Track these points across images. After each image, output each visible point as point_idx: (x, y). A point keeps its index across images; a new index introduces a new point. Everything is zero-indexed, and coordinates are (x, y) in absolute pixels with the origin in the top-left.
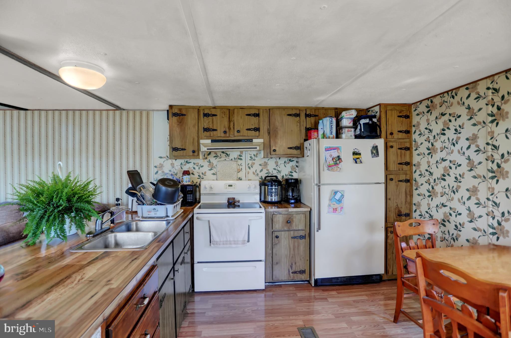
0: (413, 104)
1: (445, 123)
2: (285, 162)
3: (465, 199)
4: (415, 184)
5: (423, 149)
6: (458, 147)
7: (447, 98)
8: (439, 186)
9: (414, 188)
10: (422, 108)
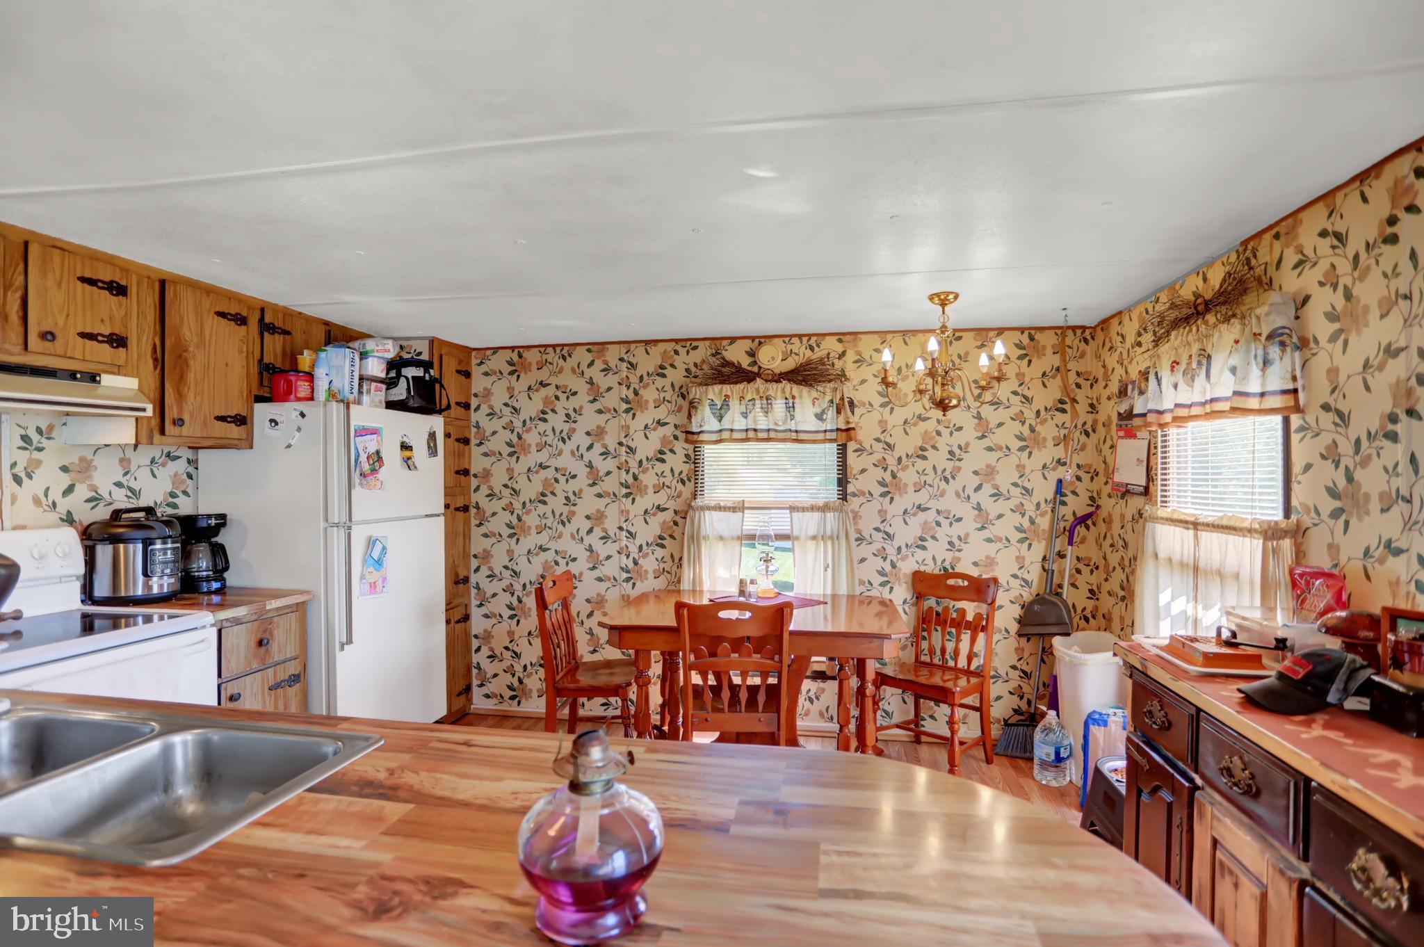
0: (475, 349)
1: (546, 400)
2: (153, 461)
3: (583, 533)
4: (477, 514)
5: (498, 443)
6: (571, 445)
7: (551, 356)
8: (534, 514)
9: (474, 522)
10: (498, 362)
